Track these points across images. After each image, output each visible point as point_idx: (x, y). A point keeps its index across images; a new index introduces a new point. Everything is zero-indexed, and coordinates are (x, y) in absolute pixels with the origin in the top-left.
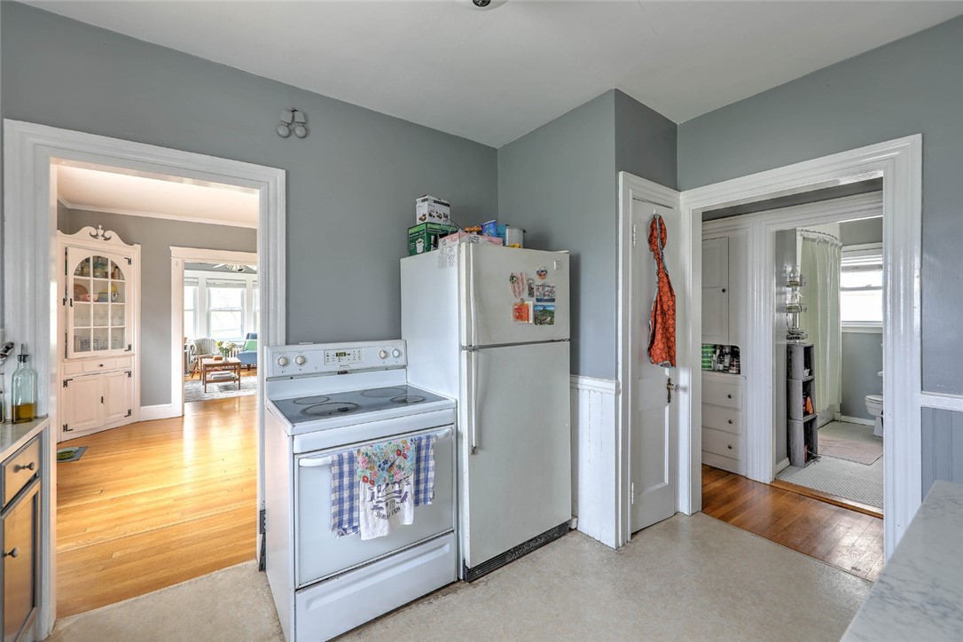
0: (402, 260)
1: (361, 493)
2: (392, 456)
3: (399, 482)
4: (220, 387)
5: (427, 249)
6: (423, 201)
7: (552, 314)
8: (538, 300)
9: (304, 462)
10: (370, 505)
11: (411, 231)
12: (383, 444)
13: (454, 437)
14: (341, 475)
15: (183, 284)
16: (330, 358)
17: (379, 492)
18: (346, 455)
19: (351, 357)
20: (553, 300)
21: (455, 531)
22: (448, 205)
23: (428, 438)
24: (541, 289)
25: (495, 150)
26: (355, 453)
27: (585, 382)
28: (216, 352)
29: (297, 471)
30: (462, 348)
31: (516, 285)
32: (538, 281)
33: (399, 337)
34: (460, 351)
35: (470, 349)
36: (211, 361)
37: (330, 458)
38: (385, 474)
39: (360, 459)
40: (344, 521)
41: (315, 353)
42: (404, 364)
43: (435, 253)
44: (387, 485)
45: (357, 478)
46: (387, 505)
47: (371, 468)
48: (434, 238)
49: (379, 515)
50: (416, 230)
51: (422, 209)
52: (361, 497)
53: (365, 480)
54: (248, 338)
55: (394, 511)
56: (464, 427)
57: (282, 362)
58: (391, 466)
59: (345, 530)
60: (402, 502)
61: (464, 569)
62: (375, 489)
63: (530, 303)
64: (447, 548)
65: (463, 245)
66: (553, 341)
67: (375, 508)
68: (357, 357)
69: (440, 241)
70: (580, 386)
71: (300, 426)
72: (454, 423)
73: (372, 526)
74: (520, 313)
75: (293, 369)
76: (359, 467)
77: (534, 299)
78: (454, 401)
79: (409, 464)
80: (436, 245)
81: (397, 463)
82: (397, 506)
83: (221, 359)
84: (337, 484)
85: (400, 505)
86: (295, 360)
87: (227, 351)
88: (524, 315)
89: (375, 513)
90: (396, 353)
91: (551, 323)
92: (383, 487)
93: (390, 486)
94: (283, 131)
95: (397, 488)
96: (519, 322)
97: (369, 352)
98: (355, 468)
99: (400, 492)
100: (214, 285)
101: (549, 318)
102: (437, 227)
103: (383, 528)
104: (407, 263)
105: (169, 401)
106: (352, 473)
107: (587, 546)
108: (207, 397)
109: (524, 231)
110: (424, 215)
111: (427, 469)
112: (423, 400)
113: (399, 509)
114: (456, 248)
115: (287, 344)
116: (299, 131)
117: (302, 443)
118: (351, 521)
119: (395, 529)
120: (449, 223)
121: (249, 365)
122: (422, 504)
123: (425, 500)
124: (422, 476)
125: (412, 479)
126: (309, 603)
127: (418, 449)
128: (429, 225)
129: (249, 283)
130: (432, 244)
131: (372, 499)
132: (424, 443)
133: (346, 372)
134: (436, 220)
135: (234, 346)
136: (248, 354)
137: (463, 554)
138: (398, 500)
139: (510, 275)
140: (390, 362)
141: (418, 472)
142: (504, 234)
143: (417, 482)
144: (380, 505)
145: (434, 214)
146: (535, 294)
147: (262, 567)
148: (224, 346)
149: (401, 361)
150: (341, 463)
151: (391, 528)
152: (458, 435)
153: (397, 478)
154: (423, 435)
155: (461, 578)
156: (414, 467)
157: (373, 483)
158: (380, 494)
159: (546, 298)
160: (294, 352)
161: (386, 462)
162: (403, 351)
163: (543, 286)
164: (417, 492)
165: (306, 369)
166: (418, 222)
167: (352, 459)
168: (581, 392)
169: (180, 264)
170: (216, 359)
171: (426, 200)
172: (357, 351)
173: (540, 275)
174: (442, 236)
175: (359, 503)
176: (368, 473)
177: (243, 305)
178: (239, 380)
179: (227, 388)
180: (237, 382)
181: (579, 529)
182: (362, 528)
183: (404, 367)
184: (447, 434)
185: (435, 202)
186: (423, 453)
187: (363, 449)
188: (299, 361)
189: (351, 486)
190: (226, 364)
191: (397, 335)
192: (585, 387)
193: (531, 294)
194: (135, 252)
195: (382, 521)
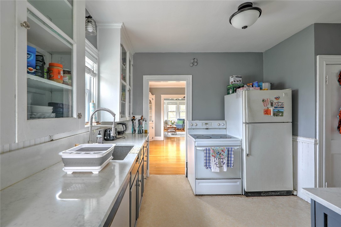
0: (225, 96)
1: (212, 159)
2: (220, 151)
3: (222, 159)
4: (171, 134)
5: (233, 92)
6: (232, 77)
7: (282, 112)
8: (275, 108)
9: (198, 148)
10: (214, 163)
11: (228, 87)
12: (218, 148)
13: (241, 150)
14: (207, 153)
15: (164, 104)
16: (203, 125)
17: (217, 160)
18: (208, 148)
19: (209, 125)
20: (283, 108)
21: (241, 179)
22: (241, 77)
23: (231, 148)
24: (277, 104)
25: (262, 53)
26: (210, 148)
27: (300, 139)
28: (170, 124)
29: (196, 151)
30: (243, 123)
31: (265, 102)
32: (275, 101)
33: (224, 120)
34: (243, 124)
35: (246, 123)
36: (169, 126)
37: (204, 148)
38: (218, 156)
39: (211, 150)
40: (208, 165)
41: (200, 123)
42: (225, 128)
43: (235, 94)
44: (219, 159)
45: (210, 155)
46: (219, 164)
47: (214, 153)
48: (235, 89)
49: (217, 166)
50: (229, 86)
51: (232, 80)
52: (212, 160)
53: (213, 156)
54: (178, 120)
55: (221, 167)
56: (244, 148)
57: (191, 125)
58: (220, 154)
59: (207, 167)
60: (223, 164)
61: (244, 192)
62: (215, 159)
63: (271, 109)
64: (238, 183)
65: (244, 91)
66: (283, 122)
67: (216, 164)
68: (211, 125)
69: (237, 90)
70: (298, 140)
71: (196, 139)
72: (241, 146)
73: (215, 169)
74: (267, 112)
75: (194, 127)
76: (211, 152)
77: (274, 107)
78: (241, 139)
79: (225, 154)
80: (236, 91)
81: (222, 153)
82: (222, 165)
83: (171, 126)
84: (206, 155)
85: (223, 165)
86: (195, 124)
87: (173, 124)
88: (269, 113)
89: (216, 165)
90: (223, 124)
91: (282, 116)
92: (218, 159)
93: (220, 159)
94: (191, 65)
95: (222, 160)
96: (266, 115)
97: (215, 124)
98: (210, 152)
99: (223, 161)
100: (169, 104)
101: (281, 114)
102: (237, 85)
103: (218, 170)
104: (226, 97)
105: (160, 136)
106: (209, 153)
107: (300, 201)
108: (169, 136)
109: (271, 83)
110: (232, 82)
111: (231, 157)
112: (231, 138)
113: (222, 166)
114: (241, 93)
115: (192, 120)
116: (195, 64)
117: (197, 144)
118: (209, 166)
119: (221, 171)
120: (241, 83)
121: (178, 128)
122: (229, 167)
123: (231, 166)
124: (230, 159)
125: (226, 159)
126: (199, 183)
127: (228, 151)
128: (234, 85)
129: (178, 103)
130: (234, 91)
131: (215, 161)
132: (230, 149)
133: (208, 129)
134: (236, 83)
135: (175, 122)
136: (178, 125)
137: (244, 187)
138: (222, 164)
139: (262, 100)
140: (221, 127)
141: (228, 157)
142: (262, 85)
143: (228, 160)
144: (217, 163)
145: (236, 81)
146: (274, 105)
147: (187, 177)
148: (172, 122)
149: (225, 127)
150: (206, 150)
151: (220, 170)
152: (242, 150)
153: (222, 157)
154: (230, 147)
155: (243, 194)
156: (227, 156)
157: (215, 157)
158: (217, 161)
159: (279, 107)
160: (194, 122)
161: (218, 152)
162: (225, 124)
163: (278, 103)
164: (228, 163)
165: (197, 127)
166: (230, 84)
167: (209, 150)
168: (298, 143)
169: (163, 99)
170: (170, 126)
171: (233, 77)
172: (211, 123)
173: (276, 99)
174: (238, 88)
175: (211, 162)
176: (214, 154)
177: (176, 110)
178: (176, 132)
179: (173, 134)
180: (175, 133)
181: (298, 195)
182: (212, 168)
183: (226, 129)
184: (238, 149)
185: (236, 77)
186: (230, 152)
187: (212, 148)
188: (196, 125)
189: (209, 157)
190: (173, 127)
191: (223, 118)
192: (299, 141)
193: (272, 105)
194: (154, 97)
195: (217, 168)
